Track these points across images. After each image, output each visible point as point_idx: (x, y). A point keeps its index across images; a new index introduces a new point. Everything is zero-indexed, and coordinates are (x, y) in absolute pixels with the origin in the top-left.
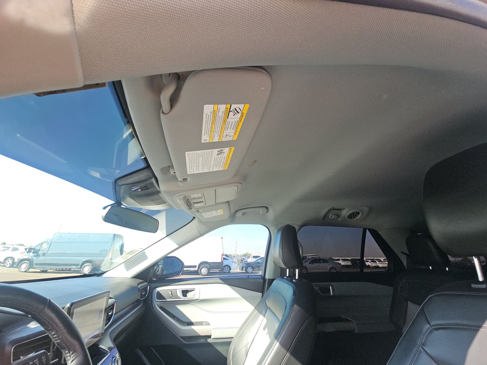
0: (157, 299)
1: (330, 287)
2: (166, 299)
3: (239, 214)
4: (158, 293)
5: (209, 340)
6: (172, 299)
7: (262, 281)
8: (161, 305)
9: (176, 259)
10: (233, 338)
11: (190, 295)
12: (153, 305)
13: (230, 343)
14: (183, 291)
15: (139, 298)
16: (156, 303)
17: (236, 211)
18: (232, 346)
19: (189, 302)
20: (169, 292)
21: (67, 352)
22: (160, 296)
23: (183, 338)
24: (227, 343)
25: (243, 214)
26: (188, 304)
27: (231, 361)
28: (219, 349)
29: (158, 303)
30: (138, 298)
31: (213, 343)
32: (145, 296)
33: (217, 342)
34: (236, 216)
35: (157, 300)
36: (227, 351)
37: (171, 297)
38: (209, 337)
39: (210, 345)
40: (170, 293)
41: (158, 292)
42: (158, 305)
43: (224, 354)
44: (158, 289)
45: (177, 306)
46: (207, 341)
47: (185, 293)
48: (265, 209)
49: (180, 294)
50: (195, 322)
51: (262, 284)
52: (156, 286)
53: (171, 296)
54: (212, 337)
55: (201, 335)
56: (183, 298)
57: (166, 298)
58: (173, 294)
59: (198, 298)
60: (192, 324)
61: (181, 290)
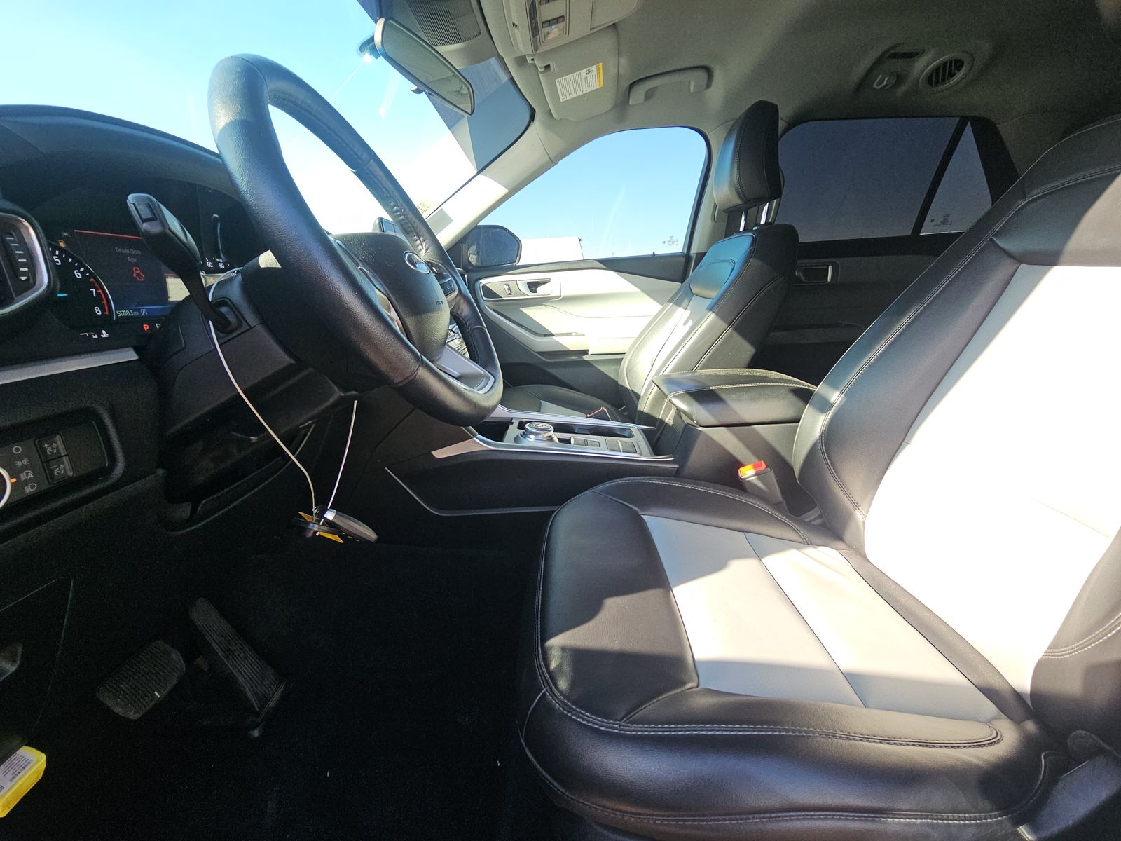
0: (485, 297)
1: (830, 268)
2: (501, 298)
3: (637, 96)
5: (586, 358)
6: (513, 296)
7: (683, 260)
8: (495, 307)
9: (504, 231)
10: (624, 353)
11: (541, 291)
12: (482, 307)
13: (621, 360)
14: (528, 283)
16: (486, 304)
17: (632, 86)
18: (625, 364)
19: (544, 302)
20: (505, 286)
21: (416, 237)
22: (488, 292)
23: (541, 353)
24: (616, 359)
25: (649, 96)
26: (542, 305)
27: (626, 379)
28: (604, 369)
29: (489, 304)
31: (592, 360)
33: (598, 359)
34: (631, 102)
35: (486, 299)
36: (617, 372)
37: (510, 294)
38: (585, 352)
39: (587, 363)
40: (507, 287)
41: (484, 286)
42: (490, 307)
43: (612, 375)
44: (483, 282)
45: (523, 310)
46: (582, 358)
47: (533, 286)
48: (702, 75)
49: (524, 289)
50: (558, 333)
51: (682, 267)
52: (479, 276)
53: (509, 291)
54: (590, 353)
55: (572, 349)
56: (532, 295)
57: (500, 295)
58: (511, 289)
59: (558, 294)
60: (553, 335)
61: (526, 282)
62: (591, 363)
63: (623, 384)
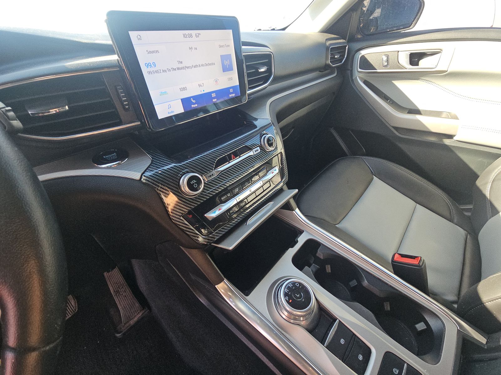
0: (360, 68)
2: (376, 70)
4: (364, 59)
5: (447, 142)
6: (388, 69)
8: (366, 78)
11: (424, 63)
12: (354, 78)
14: (411, 55)
15: (329, 62)
16: (359, 75)
20: (384, 56)
22: (366, 64)
23: (396, 128)
26: (418, 79)
29: (361, 75)
30: (327, 63)
31: (454, 146)
32: (342, 61)
33: (464, 147)
35: (360, 70)
36: (484, 167)
37: (386, 66)
38: (450, 137)
39: (447, 148)
40: (385, 58)
41: (363, 56)
42: (360, 78)
44: (363, 52)
45: (393, 81)
46: (442, 141)
47: (415, 58)
49: (404, 60)
50: (426, 111)
52: (361, 47)
53: (386, 64)
54: (455, 138)
55: (434, 130)
56: (410, 68)
57: (376, 67)
58: (390, 61)
59: (445, 69)
60: (418, 112)
61: (409, 53)
62: (453, 149)
63: (481, 188)
